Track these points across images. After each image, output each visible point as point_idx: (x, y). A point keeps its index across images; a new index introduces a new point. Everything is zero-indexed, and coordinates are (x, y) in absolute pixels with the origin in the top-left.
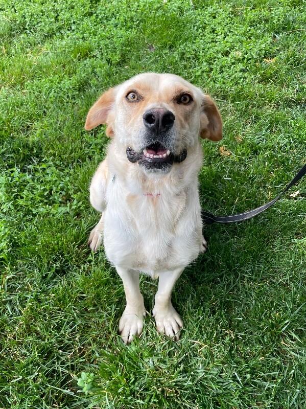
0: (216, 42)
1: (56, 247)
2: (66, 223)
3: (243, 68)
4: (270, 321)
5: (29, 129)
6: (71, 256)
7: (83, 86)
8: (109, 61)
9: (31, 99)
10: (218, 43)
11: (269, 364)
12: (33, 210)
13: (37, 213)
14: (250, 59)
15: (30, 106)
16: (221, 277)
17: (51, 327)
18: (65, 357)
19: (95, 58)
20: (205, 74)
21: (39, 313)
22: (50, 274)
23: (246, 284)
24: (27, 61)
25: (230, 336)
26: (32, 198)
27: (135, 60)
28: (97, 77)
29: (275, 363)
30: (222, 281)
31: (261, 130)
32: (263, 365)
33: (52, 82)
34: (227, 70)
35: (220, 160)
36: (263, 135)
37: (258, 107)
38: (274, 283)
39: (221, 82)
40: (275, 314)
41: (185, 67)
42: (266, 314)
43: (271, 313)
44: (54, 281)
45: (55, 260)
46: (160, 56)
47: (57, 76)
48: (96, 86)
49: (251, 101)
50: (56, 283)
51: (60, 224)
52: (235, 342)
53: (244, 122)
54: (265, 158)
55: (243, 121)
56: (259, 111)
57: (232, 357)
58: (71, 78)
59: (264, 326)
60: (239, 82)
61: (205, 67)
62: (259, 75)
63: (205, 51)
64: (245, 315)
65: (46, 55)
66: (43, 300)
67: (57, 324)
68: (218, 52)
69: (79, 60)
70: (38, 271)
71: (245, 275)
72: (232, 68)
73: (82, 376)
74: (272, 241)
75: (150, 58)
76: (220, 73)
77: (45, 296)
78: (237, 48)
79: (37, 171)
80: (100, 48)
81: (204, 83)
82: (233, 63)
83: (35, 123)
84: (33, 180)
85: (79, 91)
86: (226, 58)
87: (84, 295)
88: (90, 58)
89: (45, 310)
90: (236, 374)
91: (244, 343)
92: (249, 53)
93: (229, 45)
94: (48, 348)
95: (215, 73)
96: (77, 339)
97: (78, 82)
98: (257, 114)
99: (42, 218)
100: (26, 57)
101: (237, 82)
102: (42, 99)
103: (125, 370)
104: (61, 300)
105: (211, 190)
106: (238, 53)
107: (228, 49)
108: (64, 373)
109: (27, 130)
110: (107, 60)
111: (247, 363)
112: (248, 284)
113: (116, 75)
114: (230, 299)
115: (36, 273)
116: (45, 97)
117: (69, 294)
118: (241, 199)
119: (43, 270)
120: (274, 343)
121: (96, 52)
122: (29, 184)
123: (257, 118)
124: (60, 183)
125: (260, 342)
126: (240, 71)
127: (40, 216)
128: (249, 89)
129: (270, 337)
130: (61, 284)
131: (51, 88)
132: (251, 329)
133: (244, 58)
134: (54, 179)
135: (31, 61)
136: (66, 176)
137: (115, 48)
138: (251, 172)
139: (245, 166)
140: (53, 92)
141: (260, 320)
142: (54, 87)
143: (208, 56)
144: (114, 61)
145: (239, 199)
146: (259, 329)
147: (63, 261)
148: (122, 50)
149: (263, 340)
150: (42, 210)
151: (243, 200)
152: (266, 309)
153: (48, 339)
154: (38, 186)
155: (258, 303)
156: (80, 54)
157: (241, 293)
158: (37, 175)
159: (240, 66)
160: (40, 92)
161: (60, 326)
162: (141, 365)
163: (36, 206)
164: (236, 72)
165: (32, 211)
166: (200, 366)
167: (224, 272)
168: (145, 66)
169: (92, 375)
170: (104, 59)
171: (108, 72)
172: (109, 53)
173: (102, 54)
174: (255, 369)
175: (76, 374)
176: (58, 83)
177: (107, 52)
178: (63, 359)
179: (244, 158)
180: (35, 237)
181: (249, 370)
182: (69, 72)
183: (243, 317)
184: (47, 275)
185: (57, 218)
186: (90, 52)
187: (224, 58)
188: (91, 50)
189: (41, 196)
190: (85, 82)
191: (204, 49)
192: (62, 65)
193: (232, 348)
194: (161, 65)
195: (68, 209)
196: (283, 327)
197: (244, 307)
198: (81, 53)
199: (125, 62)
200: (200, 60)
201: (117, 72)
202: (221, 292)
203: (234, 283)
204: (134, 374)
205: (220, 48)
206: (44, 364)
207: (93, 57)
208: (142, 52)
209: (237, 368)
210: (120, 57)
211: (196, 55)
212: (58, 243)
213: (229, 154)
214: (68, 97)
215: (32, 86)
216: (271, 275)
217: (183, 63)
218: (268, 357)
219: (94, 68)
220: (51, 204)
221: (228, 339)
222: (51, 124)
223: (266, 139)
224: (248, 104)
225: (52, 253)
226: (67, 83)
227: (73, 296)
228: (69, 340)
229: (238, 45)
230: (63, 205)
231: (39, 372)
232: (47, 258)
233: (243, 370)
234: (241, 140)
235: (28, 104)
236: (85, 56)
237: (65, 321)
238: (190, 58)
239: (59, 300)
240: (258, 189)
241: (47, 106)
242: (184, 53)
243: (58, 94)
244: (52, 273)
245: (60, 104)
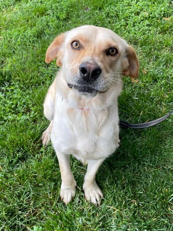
0: (131, 6)
1: (19, 142)
2: (26, 126)
3: (149, 23)
4: (162, 194)
5: (3, 63)
6: (29, 148)
7: (40, 34)
8: (58, 18)
9: (5, 43)
10: (132, 6)
11: (160, 223)
12: (5, 117)
13: (7, 119)
14: (154, 17)
15: (4, 47)
16: (129, 164)
17: (14, 196)
18: (23, 216)
19: (49, 16)
20: (123, 27)
21: (6, 186)
22: (15, 161)
23: (146, 169)
24: (3, 17)
25: (134, 203)
26: (4, 109)
27: (76, 17)
28: (50, 28)
29: (164, 222)
30: (130, 167)
31: (159, 66)
32: (156, 224)
33: (19, 31)
34: (138, 24)
35: (131, 85)
36: (161, 69)
37: (158, 50)
38: (165, 169)
39: (134, 33)
40: (165, 190)
41: (110, 22)
42: (159, 189)
43: (162, 189)
44: (18, 165)
45: (18, 151)
46: (93, 15)
47: (23, 27)
48: (49, 34)
49: (153, 46)
50: (18, 166)
51: (22, 127)
52: (137, 208)
53: (148, 60)
54: (162, 85)
55: (147, 59)
56: (159, 53)
57: (135, 218)
58: (32, 29)
59: (157, 197)
60: (145, 33)
61: (123, 22)
62: (159, 29)
63: (123, 12)
64: (144, 190)
65: (15, 13)
66: (9, 177)
67: (18, 194)
68: (132, 13)
69: (38, 17)
70: (7, 158)
71: (146, 164)
72: (141, 23)
73: (34, 228)
74: (165, 141)
75: (86, 16)
76: (133, 27)
77: (11, 175)
78: (145, 10)
79: (7, 91)
80: (52, 9)
81: (122, 33)
82: (142, 20)
83: (7, 59)
84: (5, 97)
85: (38, 37)
86: (137, 16)
87: (36, 175)
88: (45, 15)
89: (10, 184)
90: (137, 229)
91: (144, 209)
92: (153, 13)
93: (139, 7)
94: (12, 210)
95: (130, 27)
96: (31, 204)
97: (37, 32)
98: (157, 55)
99: (10, 123)
100: (3, 14)
101: (144, 33)
102: (12, 43)
103: (63, 225)
104: (21, 178)
105: (125, 106)
106: (145, 13)
107: (139, 10)
108: (23, 226)
109: (2, 64)
110: (56, 17)
111: (145, 222)
112: (148, 169)
113: (63, 27)
114: (135, 179)
115: (5, 160)
116: (14, 41)
117: (27, 174)
118: (144, 112)
119: (10, 157)
120: (163, 209)
121: (49, 12)
122: (2, 100)
123: (157, 57)
124: (23, 100)
125: (154, 208)
126: (147, 26)
127: (9, 121)
128: (152, 38)
129: (161, 205)
130: (21, 168)
131: (19, 35)
132: (148, 200)
133: (149, 17)
134: (19, 97)
135: (5, 17)
136: (27, 95)
137: (62, 9)
138: (152, 94)
139: (148, 90)
140: (20, 38)
141: (155, 193)
142: (21, 35)
143: (125, 15)
144: (61, 17)
145: (143, 112)
146: (154, 199)
147: (24, 152)
148: (67, 10)
149: (156, 207)
150: (10, 117)
151: (146, 113)
152: (159, 186)
153: (12, 204)
154: (8, 102)
155: (153, 182)
156: (38, 12)
157: (143, 175)
158: (8, 94)
159: (147, 22)
160: (11, 38)
161: (21, 195)
162: (74, 222)
163: (7, 114)
164: (144, 26)
165: (4, 118)
166: (114, 223)
167: (132, 161)
168: (82, 21)
169: (41, 228)
170: (55, 16)
171: (57, 25)
172: (58, 12)
173: (54, 13)
174: (150, 226)
175: (30, 227)
176: (24, 32)
177: (57, 11)
178: (22, 217)
179: (147, 84)
180: (5, 135)
181: (146, 227)
182: (31, 25)
183: (143, 191)
184: (12, 161)
185: (20, 123)
186: (45, 11)
187: (136, 17)
188: (46, 10)
189: (10, 108)
190: (41, 31)
191: (123, 11)
192: (26, 20)
193: (135, 212)
194: (93, 21)
195: (28, 117)
196: (170, 199)
197: (144, 185)
198: (39, 12)
199: (69, 19)
200: (120, 18)
201: (63, 25)
202: (129, 174)
203: (138, 168)
204: (69, 228)
205: (133, 10)
206: (9, 220)
207: (48, 15)
208: (81, 12)
209: (138, 225)
210: (66, 15)
211: (117, 15)
212: (20, 140)
213: (137, 82)
214: (30, 42)
215: (6, 34)
216: (163, 163)
217: (108, 20)
218: (160, 219)
219: (48, 22)
220: (17, 113)
221: (132, 206)
222: (18, 60)
223: (163, 72)
224: (151, 48)
225: (16, 147)
226: (29, 32)
227: (29, 175)
228: (26, 204)
229: (145, 8)
230: (24, 114)
231: (5, 225)
232: (13, 149)
233: (142, 227)
234: (146, 72)
235: (3, 46)
236: (42, 14)
237: (24, 192)
238: (113, 16)
239: (20, 178)
240: (156, 105)
241: (15, 48)
242: (109, 13)
243: (23, 39)
244: (16, 160)
245: (24, 47)
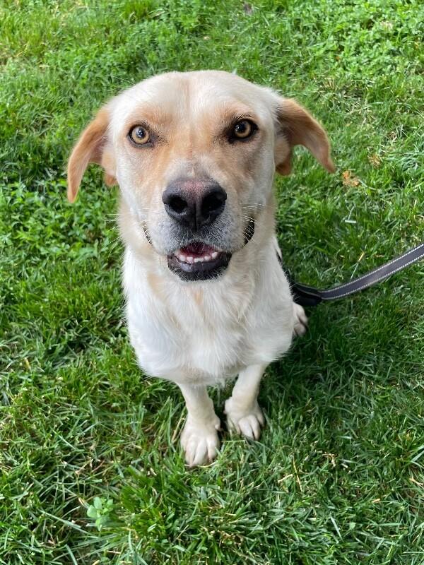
0: (354, 5)
1: (71, 307)
2: (90, 272)
3: (392, 48)
4: (396, 444)
5: (45, 125)
6: (92, 322)
7: (135, 64)
8: (179, 27)
9: (51, 78)
10: (356, 6)
11: (387, 509)
12: (42, 249)
13: (48, 254)
14: (406, 35)
15: (49, 89)
16: (324, 372)
17: (53, 427)
18: (72, 473)
19: (157, 21)
20: (330, 55)
21: (37, 403)
22: (60, 348)
23: (364, 386)
24: (51, 19)
25: (330, 462)
26: (42, 231)
27: (220, 27)
28: (158, 51)
29: (397, 508)
30: (325, 379)
31: (412, 149)
32: (377, 511)
33: (87, 54)
34: (367, 50)
35: (342, 191)
36: (415, 157)
37: (411, 112)
38: (407, 387)
39: (356, 69)
40: (404, 435)
41: (300, 42)
42: (390, 433)
43: (398, 432)
44: (66, 358)
45: (68, 328)
46: (261, 23)
47: (95, 45)
48: (154, 64)
49: (401, 101)
50: (67, 361)
51: (80, 274)
52: (337, 472)
53: (385, 135)
54: (414, 194)
55: (383, 133)
56: (412, 119)
57: (329, 494)
58: (117, 50)
59: (386, 451)
60: (384, 70)
61: (331, 43)
62: (418, 62)
63: (333, 18)
64: (357, 434)
65: (80, 12)
66: (46, 384)
67: (64, 423)
68: (354, 21)
69: (132, 22)
70: (42, 341)
71: (363, 373)
72: (375, 47)
73: (95, 502)
74: (412, 324)
75: (245, 25)
76: (355, 55)
77: (49, 379)
78: (386, 16)
79: (52, 190)
80: (167, 4)
81: (327, 68)
82: (378, 41)
83: (55, 116)
84: (45, 204)
85: (128, 70)
86: (367, 31)
87: (107, 383)
88: (150, 20)
89: (47, 401)
90: (333, 520)
91: (352, 474)
92: (405, 25)
93: (373, 10)
94: (47, 458)
95: (347, 54)
96: (92, 448)
97: (127, 57)
98: (409, 123)
99: (54, 263)
100: (51, 14)
101: (381, 70)
102: (69, 80)
103: (161, 499)
104: (73, 388)
105: (323, 237)
106: (387, 25)
107: (372, 17)
108: (70, 496)
109: (43, 127)
110: (175, 24)
111: (352, 505)
112: (367, 386)
113: (188, 49)
114: (336, 407)
115: (39, 345)
116: (73, 77)
117: (86, 380)
118: (367, 255)
119: (49, 340)
120: (397, 479)
121: (160, 12)
122: (37, 210)
123: (407, 129)
124: (85, 212)
125: (376, 475)
126: (388, 54)
127: (51, 259)
128: (399, 82)
129: (392, 469)
130: (75, 364)
131: (84, 63)
132: (364, 455)
133: (396, 34)
134: (77, 205)
135: (57, 21)
136: (96, 201)
137: (190, 7)
138: (389, 214)
139: (381, 203)
140: (87, 70)
141: (380, 442)
142: (90, 61)
143: (338, 26)
144: (186, 26)
145: (366, 254)
146: (377, 455)
147: (81, 329)
148: (201, 10)
149: (381, 473)
150: (55, 250)
151: (372, 256)
152: (390, 426)
153: (48, 445)
154: (52, 214)
155: (379, 415)
156: (133, 13)
157: (355, 398)
158: (52, 196)
159: (389, 45)
160: (67, 69)
161: (69, 426)
162: (188, 495)
163: (47, 242)
164: (381, 54)
165: (39, 251)
166: (279, 503)
167: (331, 364)
168: (236, 37)
169: (110, 502)
170: (172, 23)
171: (177, 44)
172: (180, 13)
173: (169, 15)
174: (364, 516)
175: (85, 499)
176: (96, 56)
177: (177, 12)
178: (69, 475)
179: (380, 191)
180: (42, 291)
181: (353, 516)
182: (115, 40)
183: (353, 436)
184: (54, 349)
185: (77, 265)
186: (149, 10)
187: (363, 31)
188: (151, 8)
189: (56, 228)
190: (138, 56)
191: (333, 16)
192: (104, 28)
193: (331, 481)
194: (261, 36)
195: (95, 253)
196: (414, 456)
197: (356, 421)
198: (136, 12)
199: (205, 30)
200: (324, 32)
201: (190, 45)
202: (322, 395)
203: (344, 383)
204: (176, 506)
205: (358, 15)
206: (39, 480)
207: (155, 18)
208: (233, 15)
209: (336, 511)
210: (197, 21)
211: (318, 25)
212: (74, 302)
213: (356, 183)
214: (110, 79)
215: (56, 59)
216: (405, 374)
217: (296, 36)
218: (387, 500)
219: (154, 35)
220: (71, 241)
221: (326, 465)
222: (80, 119)
223: (418, 164)
224: (395, 106)
225: (64, 317)
226: (109, 56)
227: (92, 382)
228: (80, 447)
229: (388, 12)
230: (88, 245)
231: (30, 490)
232: (56, 322)
233: (344, 516)
234: (378, 163)
235: (46, 86)
236: (142, 16)
237: (76, 420)
238: (308, 29)
239: (70, 387)
240: (397, 241)
241: (75, 92)
242: (299, 20)
243: (95, 73)
244: (63, 347)
245: (96, 90)
